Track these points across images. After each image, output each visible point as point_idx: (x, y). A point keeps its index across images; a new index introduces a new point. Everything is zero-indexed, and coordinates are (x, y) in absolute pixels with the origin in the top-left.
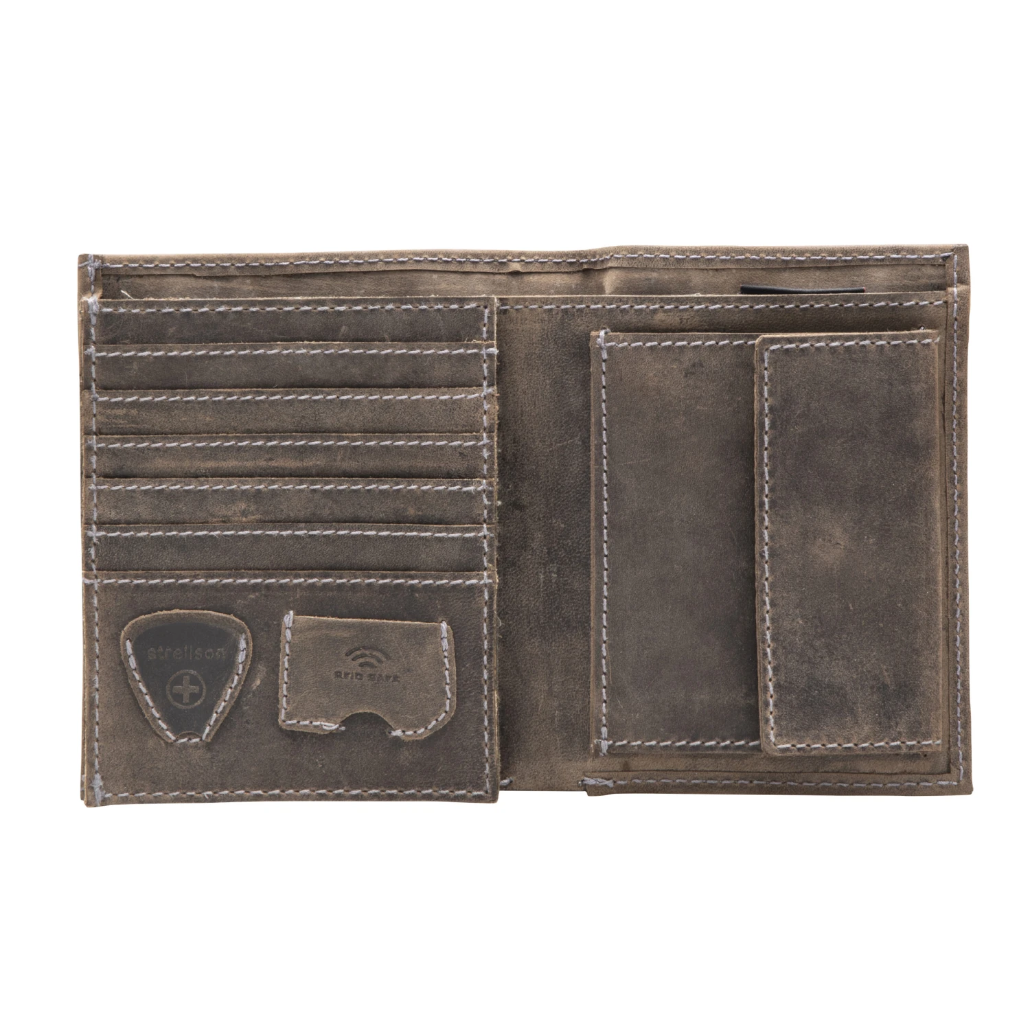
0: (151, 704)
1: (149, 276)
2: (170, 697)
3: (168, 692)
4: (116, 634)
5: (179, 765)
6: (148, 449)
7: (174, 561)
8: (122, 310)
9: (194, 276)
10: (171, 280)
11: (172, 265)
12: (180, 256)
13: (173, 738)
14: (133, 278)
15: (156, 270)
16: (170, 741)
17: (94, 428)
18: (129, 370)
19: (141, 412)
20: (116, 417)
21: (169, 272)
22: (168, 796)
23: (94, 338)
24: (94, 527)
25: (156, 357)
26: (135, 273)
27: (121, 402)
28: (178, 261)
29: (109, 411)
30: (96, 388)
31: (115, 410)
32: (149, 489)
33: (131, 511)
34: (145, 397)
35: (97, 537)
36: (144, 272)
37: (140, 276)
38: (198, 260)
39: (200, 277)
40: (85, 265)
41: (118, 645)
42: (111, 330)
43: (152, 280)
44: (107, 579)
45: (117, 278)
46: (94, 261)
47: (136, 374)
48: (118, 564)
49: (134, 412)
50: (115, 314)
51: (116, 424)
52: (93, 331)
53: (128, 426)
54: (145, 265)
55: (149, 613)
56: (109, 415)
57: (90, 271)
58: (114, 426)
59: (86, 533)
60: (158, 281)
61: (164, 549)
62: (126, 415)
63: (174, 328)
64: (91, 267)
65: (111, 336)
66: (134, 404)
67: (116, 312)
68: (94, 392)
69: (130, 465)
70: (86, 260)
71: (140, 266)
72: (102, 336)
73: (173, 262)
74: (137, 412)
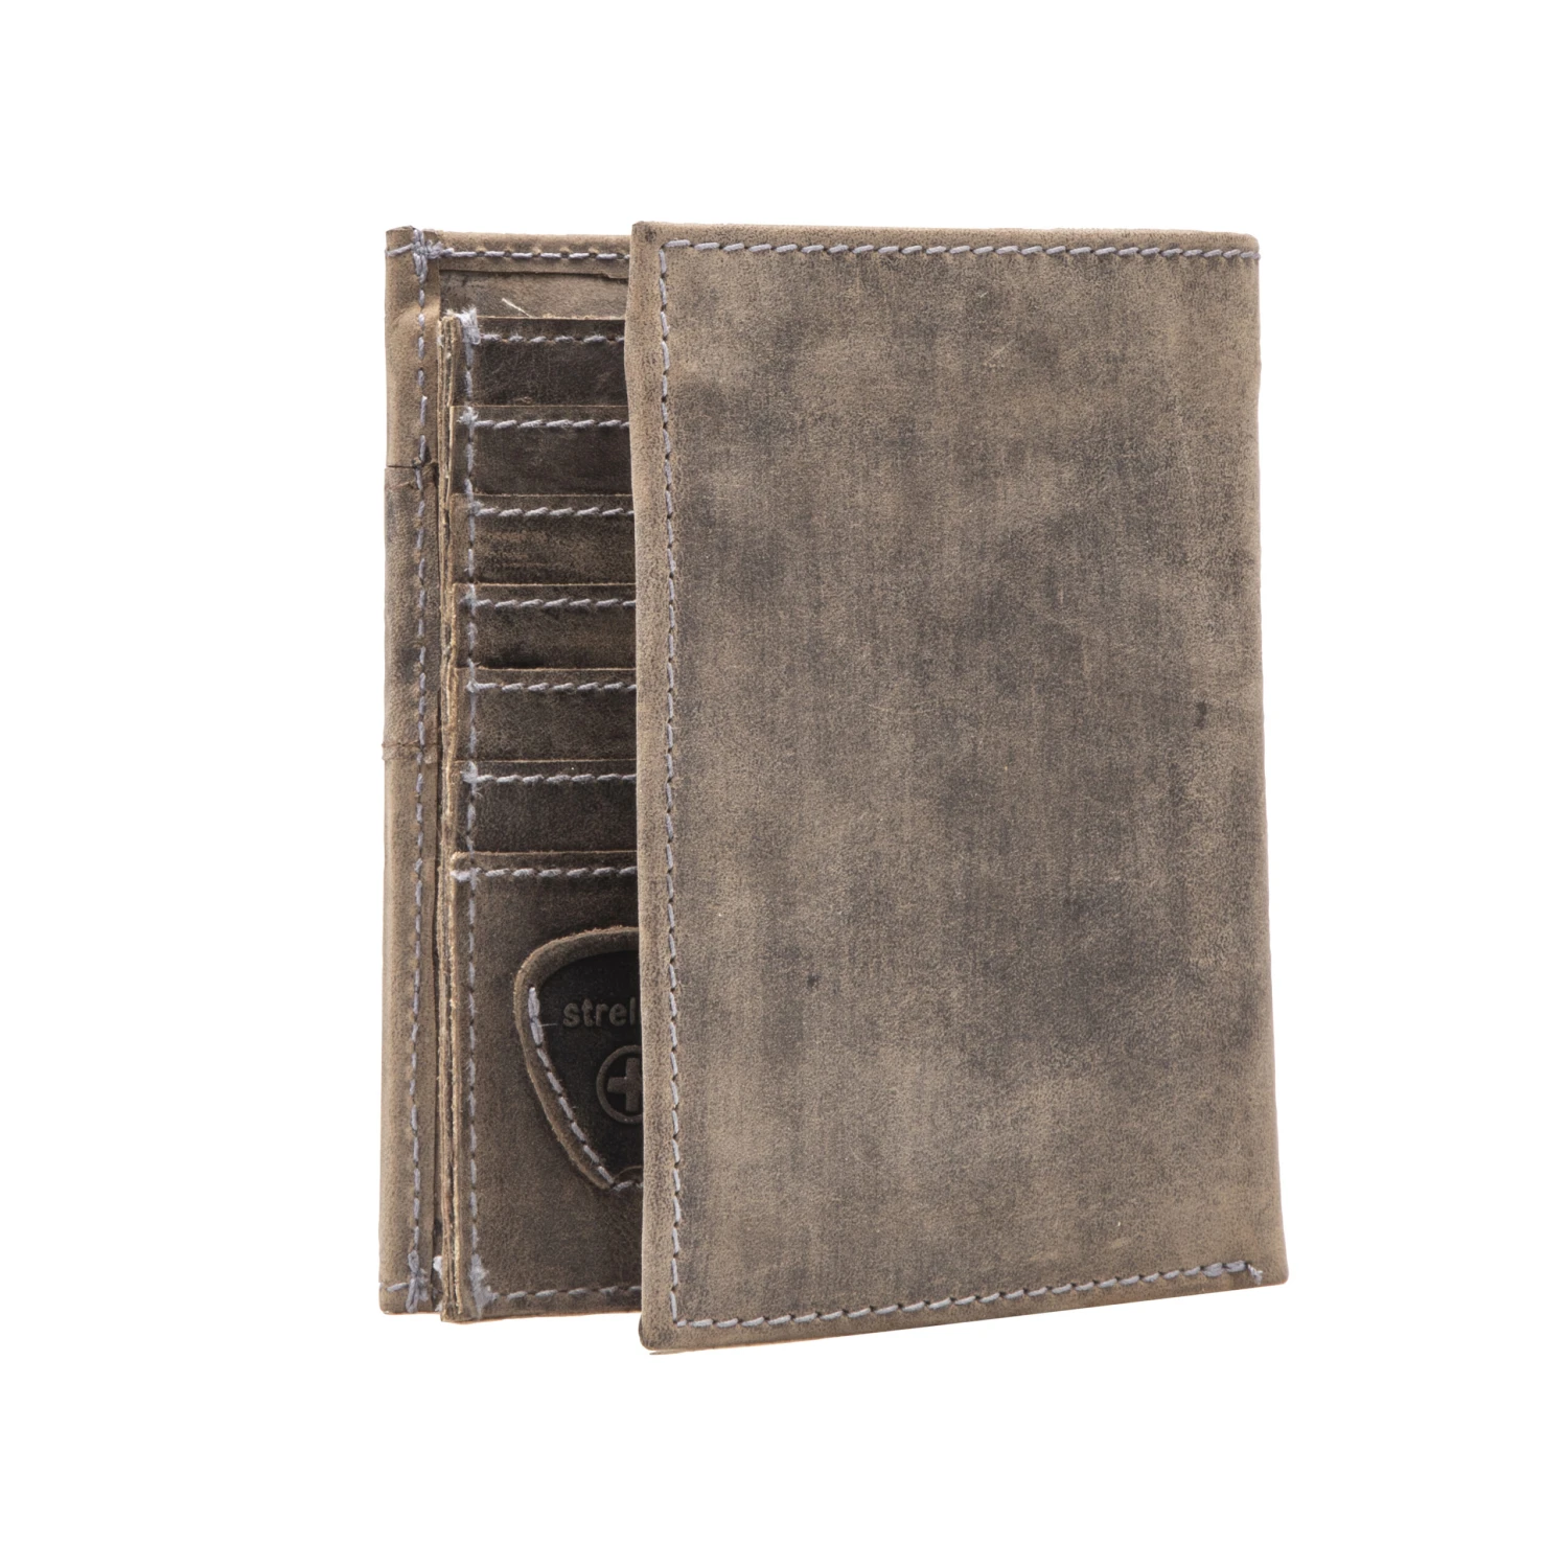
0: (569, 1114)
1: (521, 275)
2: (603, 1101)
3: (599, 1089)
4: (506, 975)
5: (619, 1232)
6: (566, 610)
7: (610, 831)
8: (516, 337)
9: (606, 279)
10: (561, 283)
11: (565, 255)
12: (579, 238)
13: (611, 1180)
14: (492, 279)
15: (535, 263)
16: (603, 1186)
17: (471, 569)
18: (531, 454)
19: (554, 538)
20: (511, 547)
21: (559, 268)
22: (599, 1295)
23: (470, 391)
24: (473, 766)
25: (579, 430)
26: (495, 269)
27: (519, 518)
28: (575, 247)
29: (497, 536)
30: (474, 491)
31: (507, 534)
32: (568, 690)
33: (536, 733)
34: (561, 507)
35: (479, 785)
36: (515, 268)
37: (505, 275)
38: (612, 246)
39: (614, 280)
40: (409, 250)
41: (508, 999)
42: (498, 376)
43: (528, 282)
44: (495, 868)
45: (463, 278)
46: (426, 244)
47: (543, 463)
48: (511, 837)
49: (540, 537)
50: (504, 344)
51: (507, 561)
52: (469, 376)
53: (529, 565)
54: (516, 254)
55: (566, 933)
56: (498, 542)
57: (418, 263)
58: (504, 565)
59: (462, 777)
60: (538, 285)
61: (596, 808)
62: (527, 544)
63: (608, 374)
64: (419, 253)
65: (498, 387)
66: (540, 521)
67: (505, 341)
68: (471, 498)
69: (532, 640)
70: (410, 241)
71: (508, 254)
72: (483, 388)
73: (566, 249)
74: (545, 537)
